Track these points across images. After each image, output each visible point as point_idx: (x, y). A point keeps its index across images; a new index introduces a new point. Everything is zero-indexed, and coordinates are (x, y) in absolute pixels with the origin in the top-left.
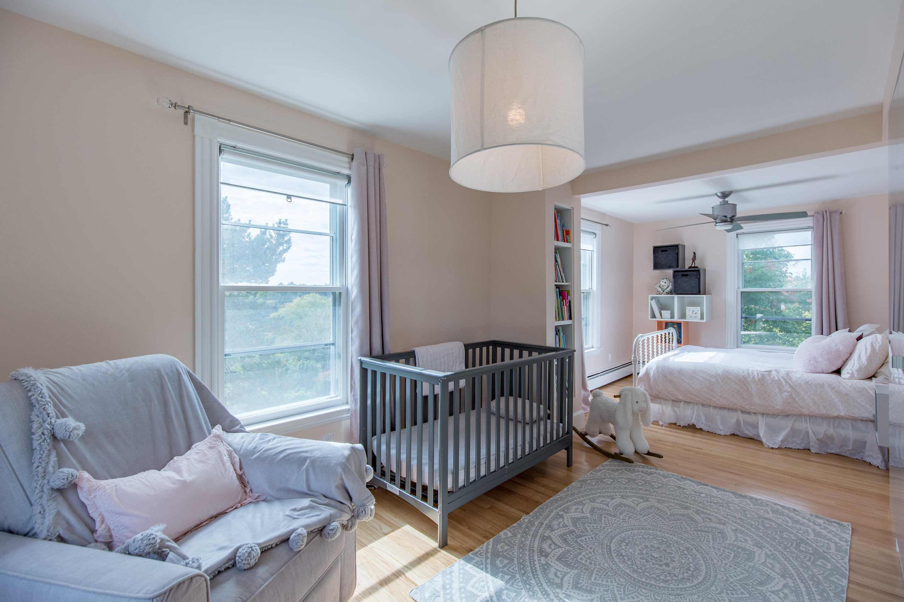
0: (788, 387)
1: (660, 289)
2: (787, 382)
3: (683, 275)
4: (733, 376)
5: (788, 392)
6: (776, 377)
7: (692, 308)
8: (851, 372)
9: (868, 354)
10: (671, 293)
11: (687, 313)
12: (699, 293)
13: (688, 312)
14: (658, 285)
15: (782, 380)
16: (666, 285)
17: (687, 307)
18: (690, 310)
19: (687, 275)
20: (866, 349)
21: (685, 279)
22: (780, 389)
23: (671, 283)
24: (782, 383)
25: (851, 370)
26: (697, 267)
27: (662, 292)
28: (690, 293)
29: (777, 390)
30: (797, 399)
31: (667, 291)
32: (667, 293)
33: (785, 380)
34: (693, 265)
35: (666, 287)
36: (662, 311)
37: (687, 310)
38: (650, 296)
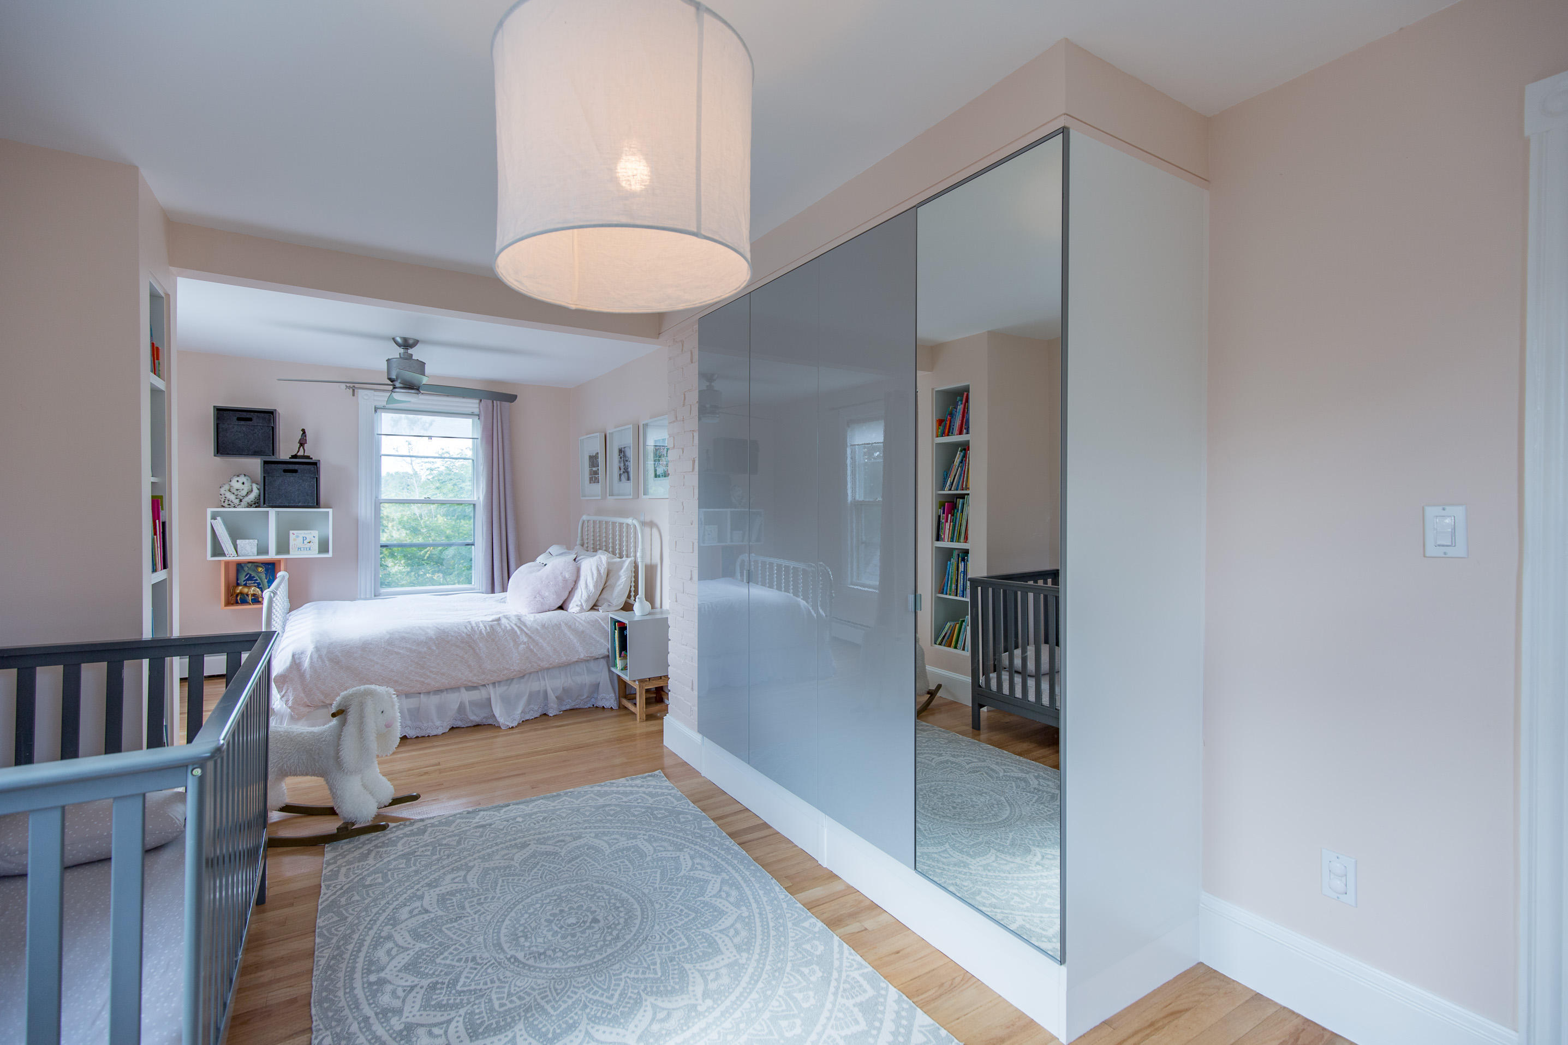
0: (524, 637)
1: (232, 497)
2: (521, 630)
3: (285, 471)
4: (452, 636)
5: (525, 643)
6: (508, 626)
7: (302, 533)
8: (580, 603)
9: (595, 580)
10: (256, 504)
11: (292, 543)
12: (318, 505)
13: (295, 540)
14: (227, 487)
15: (516, 629)
16: (246, 488)
17: (291, 532)
18: (298, 537)
19: (295, 471)
20: (593, 574)
21: (291, 478)
22: (515, 641)
23: (255, 486)
24: (516, 632)
25: (580, 601)
26: (308, 457)
27: (237, 501)
28: (300, 504)
29: (512, 644)
30: (535, 650)
31: (249, 501)
32: (250, 505)
33: (519, 627)
34: (301, 453)
35: (244, 493)
36: (239, 542)
37: (292, 537)
38: (209, 511)
